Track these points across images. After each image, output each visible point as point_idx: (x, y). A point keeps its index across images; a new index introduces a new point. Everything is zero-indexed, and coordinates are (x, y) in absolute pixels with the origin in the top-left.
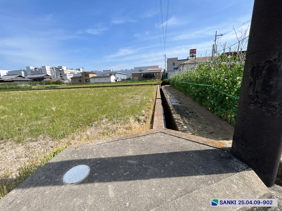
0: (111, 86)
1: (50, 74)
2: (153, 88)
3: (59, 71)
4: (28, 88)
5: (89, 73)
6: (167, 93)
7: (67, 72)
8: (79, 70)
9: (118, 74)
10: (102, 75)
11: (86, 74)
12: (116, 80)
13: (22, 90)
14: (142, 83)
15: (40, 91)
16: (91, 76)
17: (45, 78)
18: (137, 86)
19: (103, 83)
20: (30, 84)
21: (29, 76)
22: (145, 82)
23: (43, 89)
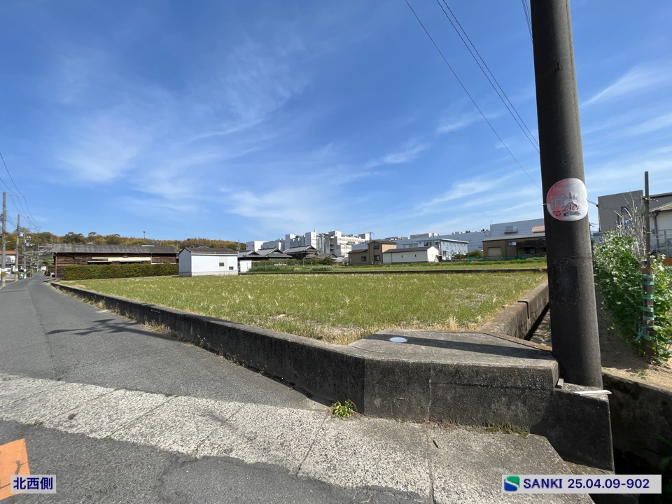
0: (427, 272)
1: (315, 246)
3: (330, 240)
4: (288, 270)
5: (382, 243)
7: (342, 242)
8: (363, 236)
9: (446, 243)
10: (407, 247)
12: (440, 258)
14: (508, 267)
15: (306, 275)
16: (385, 248)
17: (308, 254)
19: (410, 264)
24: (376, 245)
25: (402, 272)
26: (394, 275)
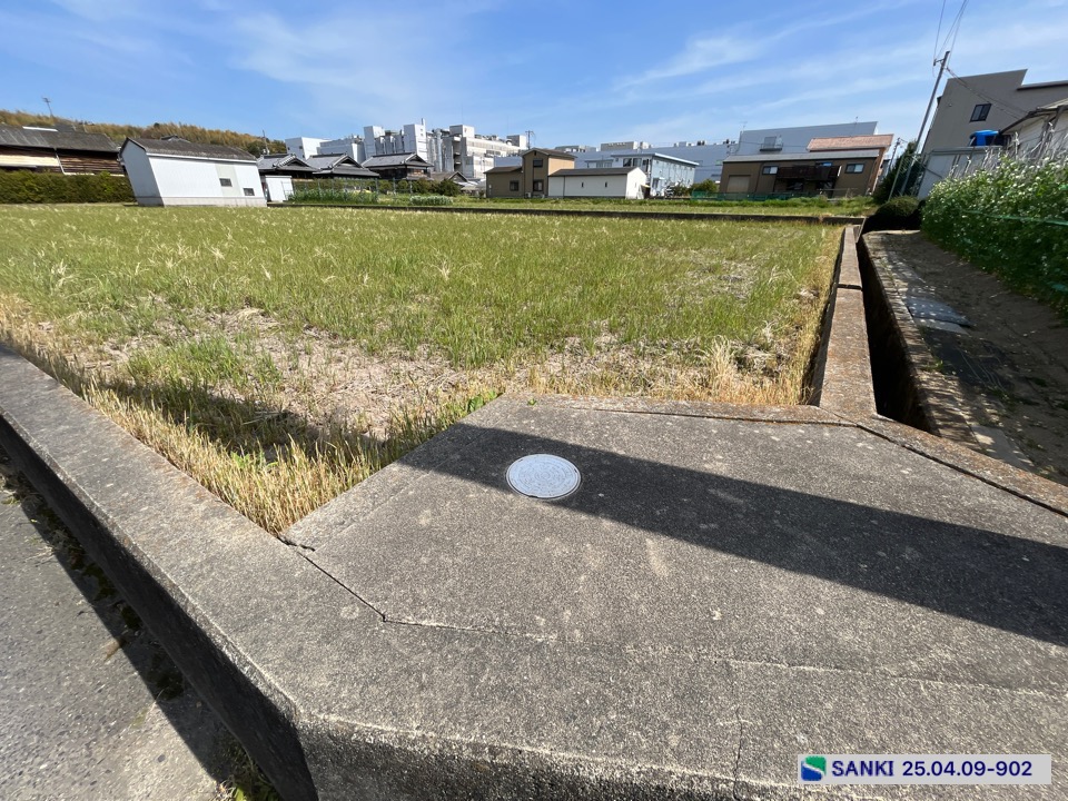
0: (624, 215)
1: (424, 156)
2: (820, 240)
3: (452, 143)
4: (366, 201)
5: (549, 156)
6: (895, 269)
7: (476, 150)
8: (515, 141)
9: (661, 163)
10: (593, 166)
11: (538, 157)
12: (646, 192)
13: (354, 207)
14: (763, 212)
15: (397, 212)
16: (554, 166)
17: (410, 171)
18: (738, 224)
19: (595, 199)
20: (373, 188)
21: (371, 161)
22: (781, 206)
23: (404, 209)
24: (537, 159)
25: (579, 213)
26: (565, 218)
